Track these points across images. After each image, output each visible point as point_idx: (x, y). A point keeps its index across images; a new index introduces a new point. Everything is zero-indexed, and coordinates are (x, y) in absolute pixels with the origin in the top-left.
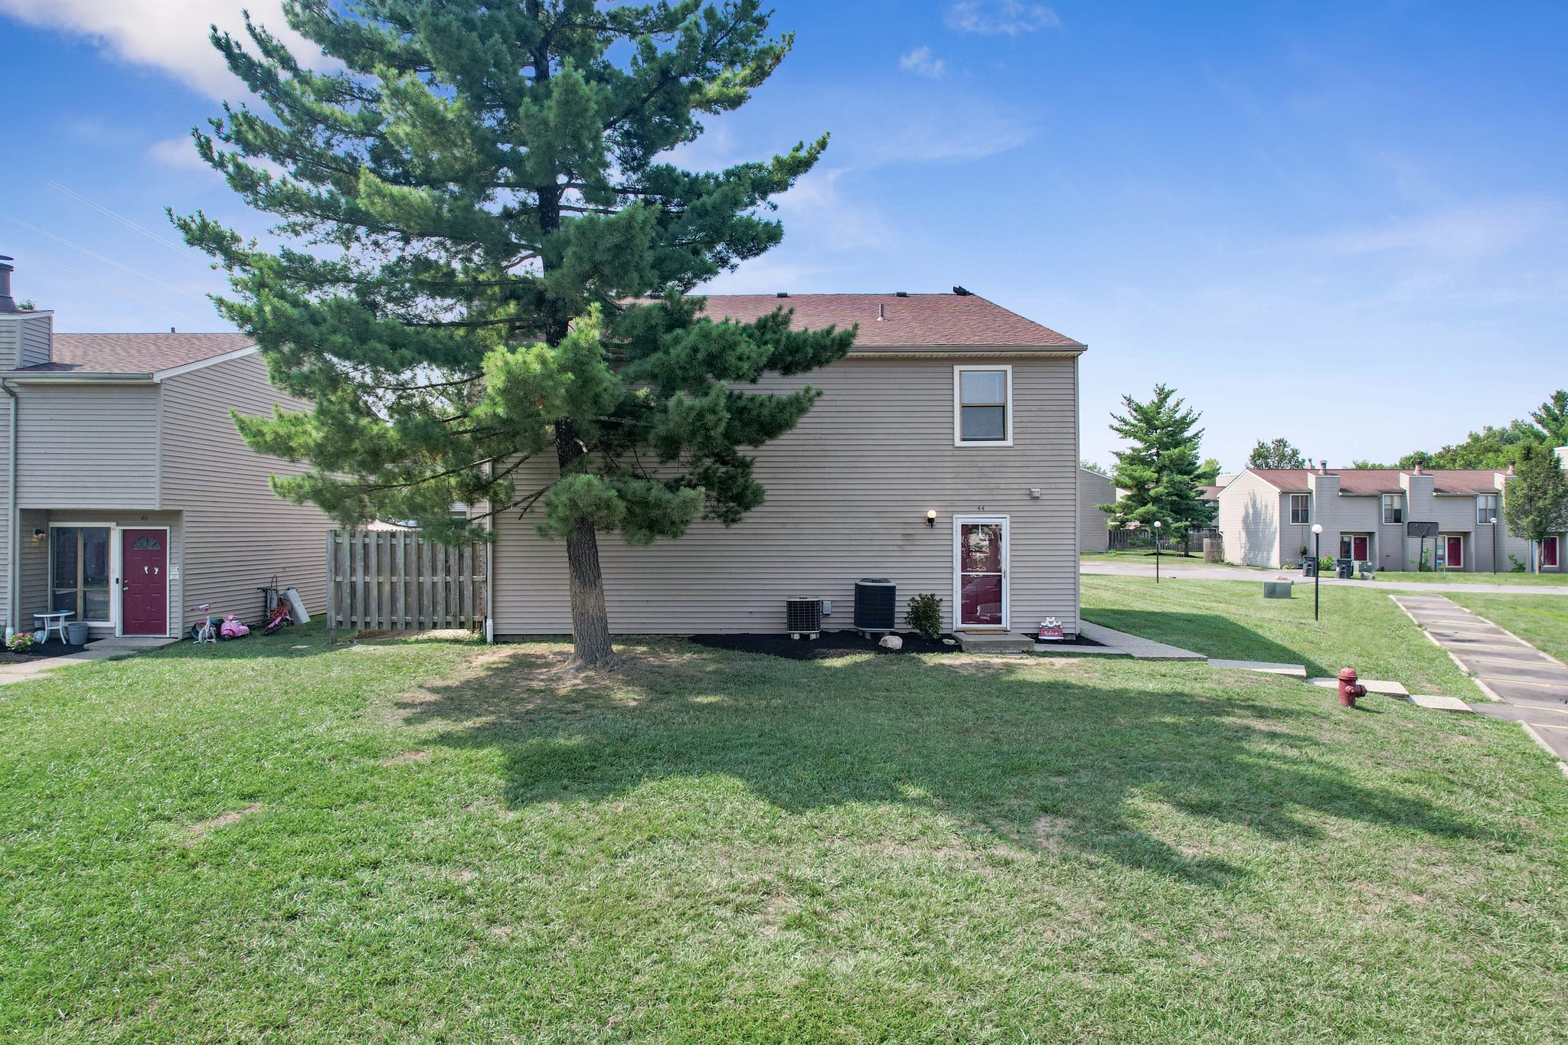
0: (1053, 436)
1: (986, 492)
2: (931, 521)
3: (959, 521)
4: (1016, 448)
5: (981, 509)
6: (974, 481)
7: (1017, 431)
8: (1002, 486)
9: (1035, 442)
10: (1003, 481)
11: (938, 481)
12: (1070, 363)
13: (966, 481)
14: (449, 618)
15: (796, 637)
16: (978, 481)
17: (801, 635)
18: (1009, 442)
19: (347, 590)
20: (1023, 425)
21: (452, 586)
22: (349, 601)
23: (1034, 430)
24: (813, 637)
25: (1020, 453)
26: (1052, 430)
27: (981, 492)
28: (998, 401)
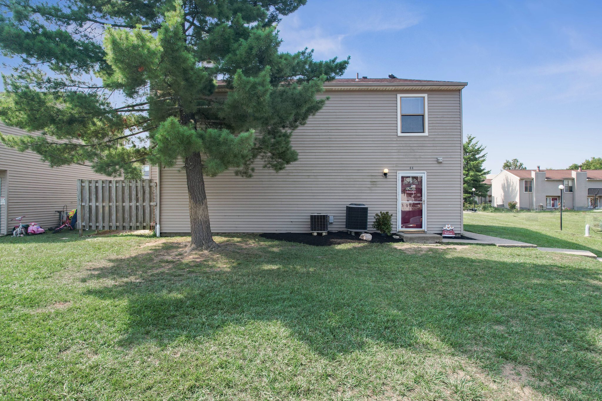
0: (449, 131)
1: (414, 160)
2: (385, 174)
3: (400, 174)
4: (430, 137)
5: (411, 169)
6: (408, 154)
7: (430, 128)
8: (422, 157)
9: (440, 133)
10: (423, 154)
11: (389, 154)
12: (458, 93)
13: (404, 154)
14: (138, 224)
15: (315, 234)
16: (410, 154)
17: (318, 233)
18: (426, 134)
19: (87, 209)
20: (434, 125)
21: (140, 208)
22: (88, 215)
23: (439, 128)
24: (324, 234)
25: (432, 139)
26: (448, 128)
27: (412, 159)
28: (420, 113)
